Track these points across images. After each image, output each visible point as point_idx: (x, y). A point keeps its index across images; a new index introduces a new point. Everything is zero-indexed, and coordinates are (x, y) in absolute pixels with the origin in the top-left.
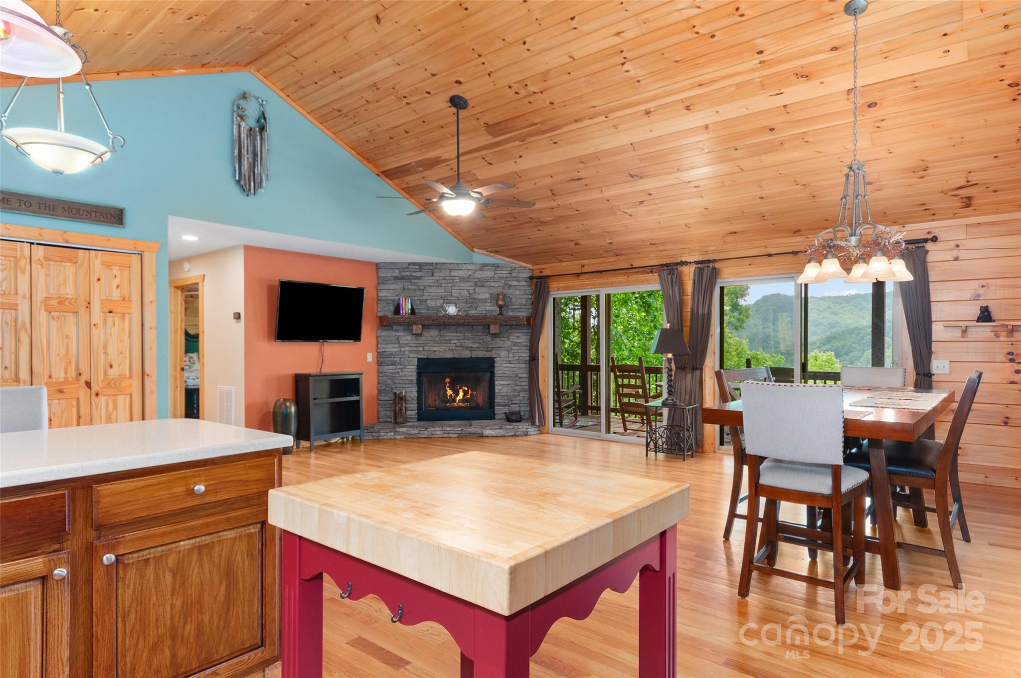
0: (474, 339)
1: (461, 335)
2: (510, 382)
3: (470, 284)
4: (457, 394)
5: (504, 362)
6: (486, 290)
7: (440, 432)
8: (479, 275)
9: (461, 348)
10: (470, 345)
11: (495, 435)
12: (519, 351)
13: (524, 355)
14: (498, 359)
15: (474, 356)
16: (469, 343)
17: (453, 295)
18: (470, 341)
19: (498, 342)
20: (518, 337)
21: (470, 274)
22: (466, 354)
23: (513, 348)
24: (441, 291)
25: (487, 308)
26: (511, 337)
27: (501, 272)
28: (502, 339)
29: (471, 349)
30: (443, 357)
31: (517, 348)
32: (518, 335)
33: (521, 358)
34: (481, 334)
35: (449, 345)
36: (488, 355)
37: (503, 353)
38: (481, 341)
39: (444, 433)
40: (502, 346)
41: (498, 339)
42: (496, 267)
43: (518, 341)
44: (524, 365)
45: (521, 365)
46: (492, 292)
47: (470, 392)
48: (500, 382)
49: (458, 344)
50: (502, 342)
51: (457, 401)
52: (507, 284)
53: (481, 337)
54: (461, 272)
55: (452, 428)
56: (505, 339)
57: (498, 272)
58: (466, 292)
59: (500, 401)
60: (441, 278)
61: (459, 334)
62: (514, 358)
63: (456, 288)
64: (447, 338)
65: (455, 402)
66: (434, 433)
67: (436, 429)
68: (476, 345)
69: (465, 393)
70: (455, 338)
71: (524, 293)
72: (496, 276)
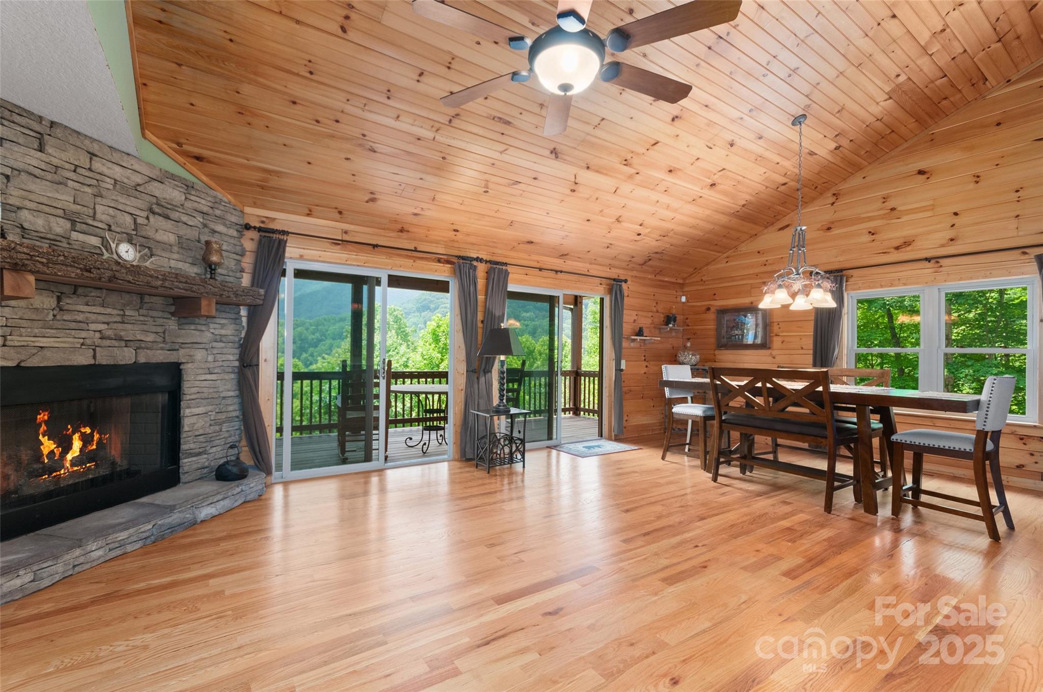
0: (144, 323)
1: (115, 312)
2: (210, 408)
3: (139, 203)
4: (67, 447)
5: (201, 371)
6: (168, 225)
7: (100, 553)
8: (156, 189)
9: (116, 343)
10: (139, 337)
11: (217, 513)
12: (225, 351)
13: (231, 358)
14: (189, 365)
15: (142, 360)
16: (132, 332)
17: (98, 216)
18: (136, 327)
19: (191, 333)
20: (223, 326)
21: (140, 181)
22: (126, 356)
23: (215, 344)
24: (64, 198)
25: (173, 263)
26: (212, 326)
27: (198, 199)
28: (199, 327)
29: (139, 345)
30: (67, 363)
31: (222, 345)
32: (223, 321)
33: (225, 364)
34: (160, 314)
35: (84, 334)
36: (172, 357)
37: (199, 355)
38: (160, 330)
39: (110, 550)
40: (199, 340)
41: (193, 327)
42: (189, 187)
43: (223, 332)
44: (233, 376)
45: (227, 377)
46: (181, 233)
47: (96, 436)
48: (193, 410)
49: (110, 333)
50: (197, 333)
51: (68, 465)
52: (205, 226)
53: (160, 321)
54: (118, 169)
55: (131, 531)
56: (203, 328)
57: (192, 198)
58: (128, 219)
59: (192, 446)
60: (67, 166)
61: (109, 311)
62: (217, 364)
63: (104, 202)
64: (80, 317)
65: (63, 467)
66: (82, 560)
67: (89, 548)
68: (150, 338)
69: (86, 439)
70: (101, 318)
71: (233, 250)
72: (188, 204)
